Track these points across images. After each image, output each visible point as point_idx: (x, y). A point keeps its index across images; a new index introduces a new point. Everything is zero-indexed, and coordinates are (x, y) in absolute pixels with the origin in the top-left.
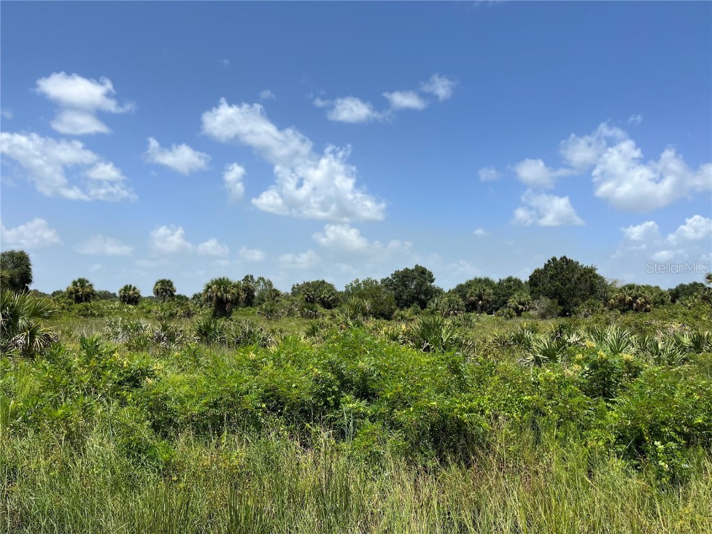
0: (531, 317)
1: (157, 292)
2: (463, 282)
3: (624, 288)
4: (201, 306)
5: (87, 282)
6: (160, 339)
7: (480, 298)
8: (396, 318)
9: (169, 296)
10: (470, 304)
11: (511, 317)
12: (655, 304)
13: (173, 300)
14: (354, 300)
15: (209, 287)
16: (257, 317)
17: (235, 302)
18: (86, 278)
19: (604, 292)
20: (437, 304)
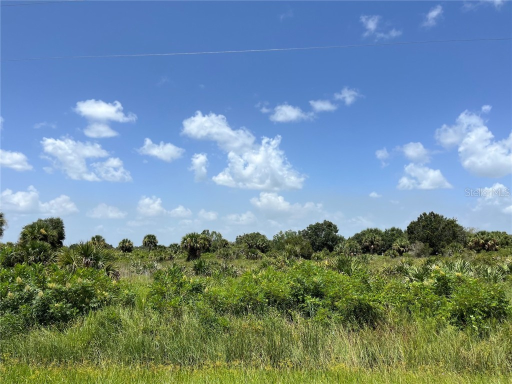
0: (409, 256)
1: (145, 243)
2: (359, 232)
3: (478, 234)
4: (176, 253)
5: (101, 237)
7: (372, 243)
8: (314, 258)
9: (153, 246)
10: (365, 248)
11: (395, 256)
12: (502, 245)
13: (156, 249)
15: (185, 239)
18: (101, 235)
19: (464, 237)
20: (341, 248)
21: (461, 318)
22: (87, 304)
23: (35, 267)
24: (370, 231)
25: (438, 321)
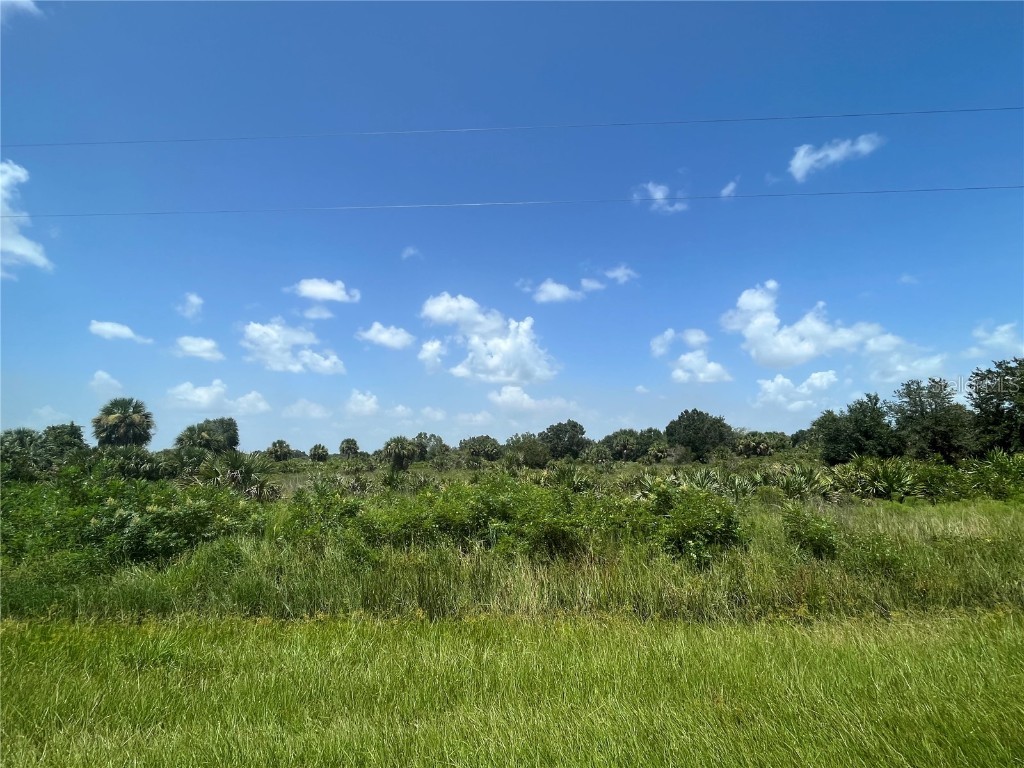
0: (668, 463)
1: (342, 450)
2: (611, 434)
3: (749, 435)
4: (381, 461)
5: (284, 442)
6: (354, 489)
7: (625, 447)
8: (549, 467)
9: (354, 453)
10: (616, 453)
11: (651, 463)
12: (777, 448)
13: (357, 456)
14: (509, 453)
15: (388, 445)
16: (429, 470)
17: (411, 457)
19: (731, 440)
20: (587, 454)
21: (677, 545)
22: (199, 534)
23: (135, 485)
24: (624, 432)
25: (650, 549)
